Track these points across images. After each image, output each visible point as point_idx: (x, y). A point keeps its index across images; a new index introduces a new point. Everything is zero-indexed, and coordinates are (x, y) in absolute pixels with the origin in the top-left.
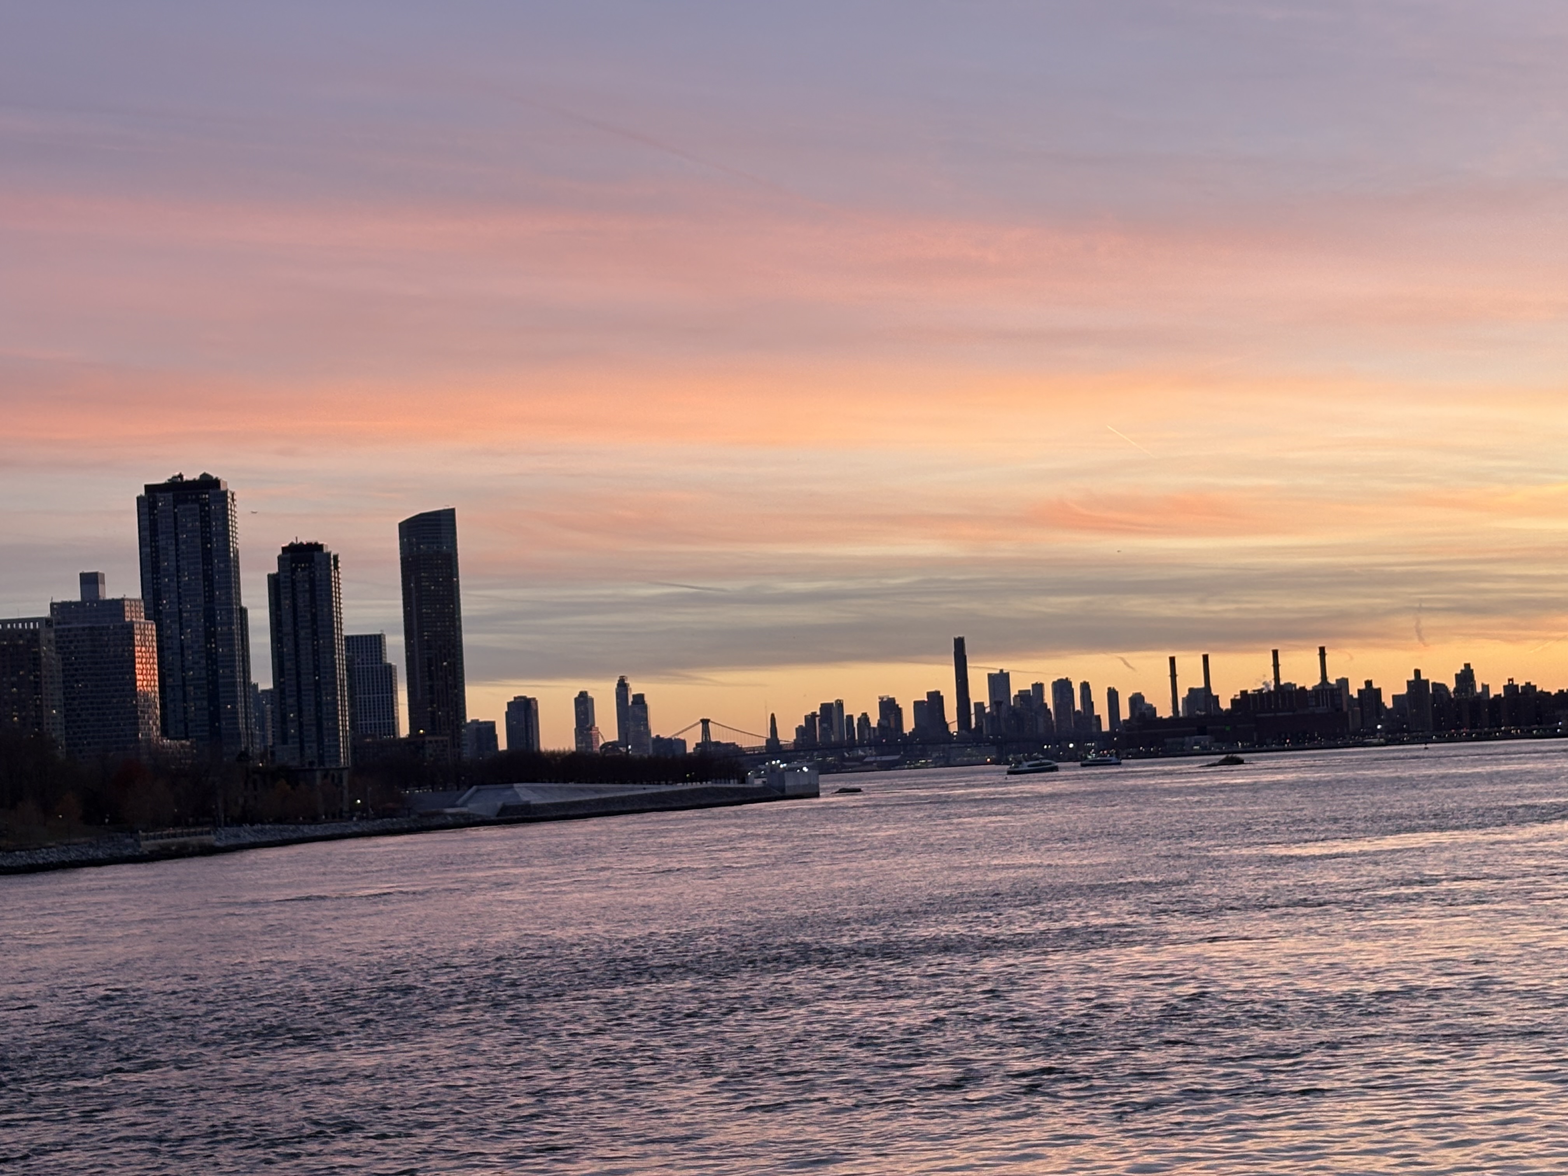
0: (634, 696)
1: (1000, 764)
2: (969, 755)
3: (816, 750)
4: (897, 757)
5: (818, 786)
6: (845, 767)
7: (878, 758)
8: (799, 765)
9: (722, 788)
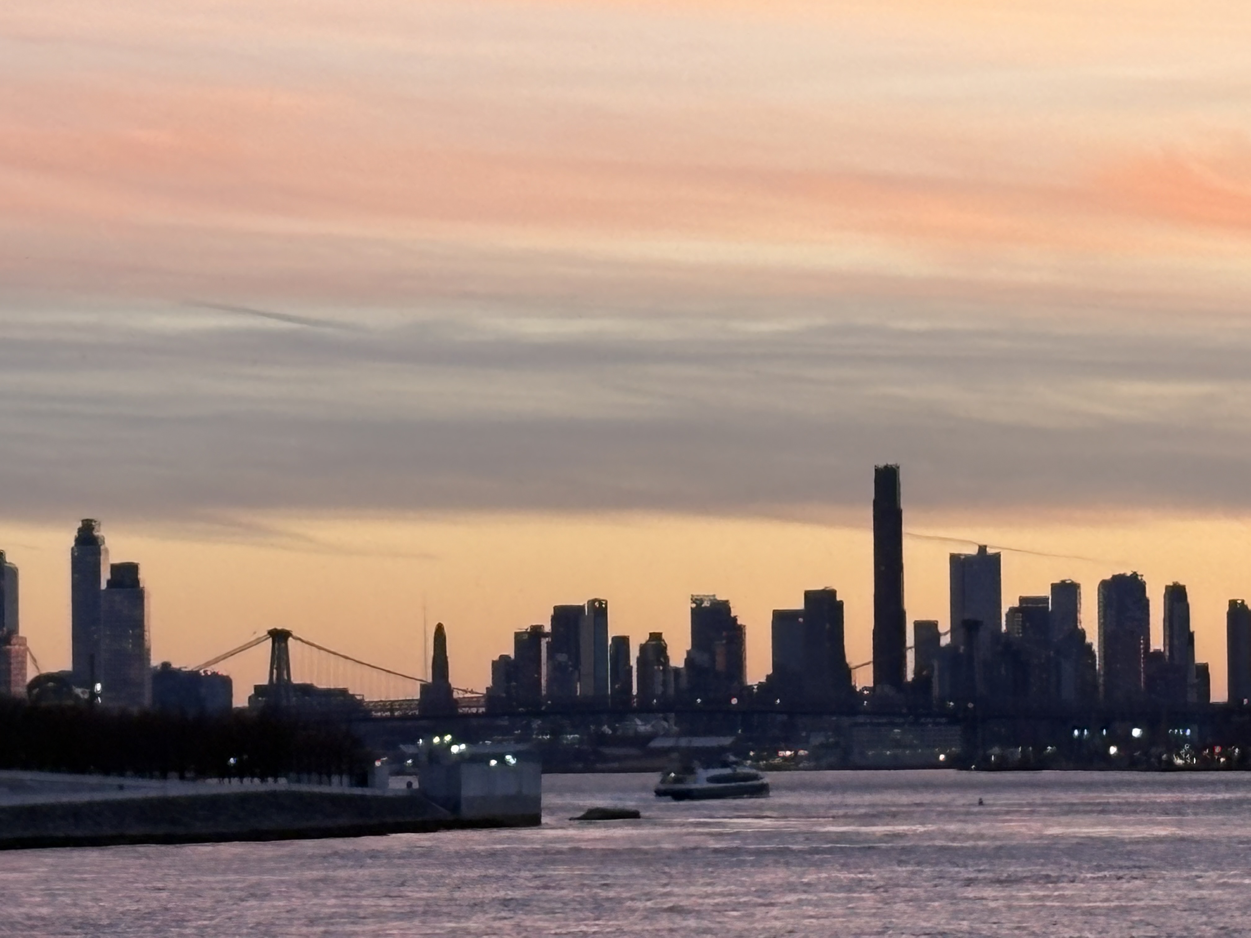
0: (115, 568)
1: (968, 768)
2: (897, 744)
3: (538, 714)
4: (727, 741)
5: (538, 800)
6: (605, 759)
7: (684, 742)
8: (499, 750)
9: (313, 795)
